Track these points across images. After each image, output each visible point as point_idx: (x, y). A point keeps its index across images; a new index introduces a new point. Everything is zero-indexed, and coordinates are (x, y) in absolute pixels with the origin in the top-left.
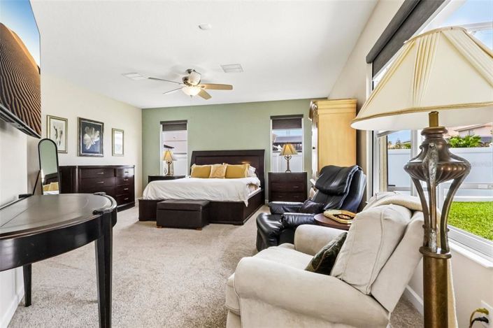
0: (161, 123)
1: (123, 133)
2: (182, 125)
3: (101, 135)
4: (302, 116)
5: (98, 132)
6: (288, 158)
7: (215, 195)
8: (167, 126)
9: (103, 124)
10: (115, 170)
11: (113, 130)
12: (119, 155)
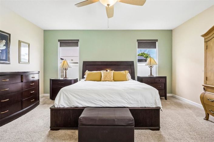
0: (59, 41)
1: (29, 45)
2: (74, 43)
3: (7, 45)
4: (157, 40)
5: (4, 41)
6: (151, 67)
7: (132, 102)
8: (64, 43)
9: (10, 35)
10: (22, 75)
11: (20, 42)
12: (25, 63)
